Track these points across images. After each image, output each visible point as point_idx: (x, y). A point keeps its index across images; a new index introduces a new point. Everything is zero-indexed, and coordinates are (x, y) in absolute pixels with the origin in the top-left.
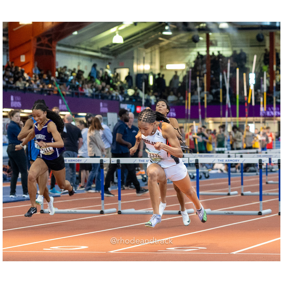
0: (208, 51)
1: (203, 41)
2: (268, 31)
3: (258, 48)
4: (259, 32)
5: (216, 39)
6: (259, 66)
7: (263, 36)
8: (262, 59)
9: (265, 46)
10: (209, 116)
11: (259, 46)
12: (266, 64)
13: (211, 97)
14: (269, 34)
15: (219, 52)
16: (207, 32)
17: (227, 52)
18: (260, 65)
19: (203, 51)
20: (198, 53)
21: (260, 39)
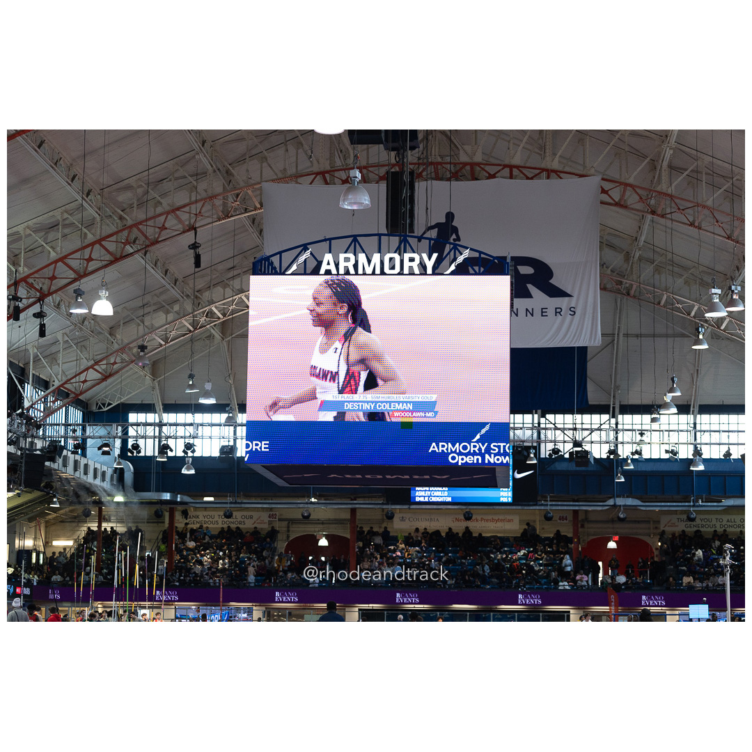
0: (100, 526)
1: (95, 515)
2: (167, 507)
3: (155, 524)
4: (158, 507)
5: (109, 513)
6: (156, 544)
7: (162, 512)
8: (161, 537)
9: (164, 522)
10: (96, 600)
11: (158, 522)
12: (164, 543)
13: (101, 578)
14: (168, 510)
15: (112, 528)
16: (100, 506)
17: (121, 529)
18: (158, 543)
19: (94, 527)
20: (89, 528)
21: (158, 515)
